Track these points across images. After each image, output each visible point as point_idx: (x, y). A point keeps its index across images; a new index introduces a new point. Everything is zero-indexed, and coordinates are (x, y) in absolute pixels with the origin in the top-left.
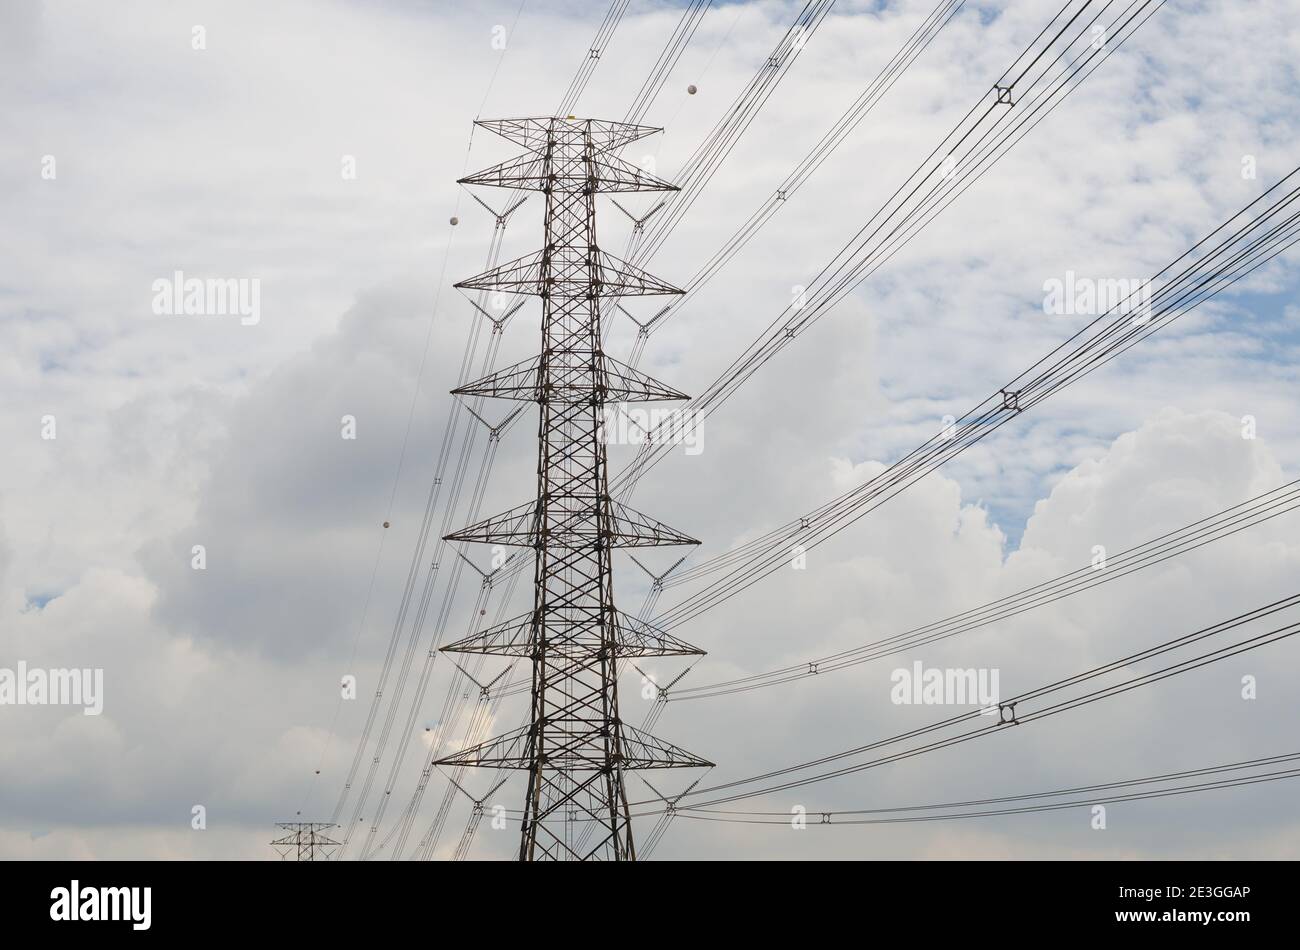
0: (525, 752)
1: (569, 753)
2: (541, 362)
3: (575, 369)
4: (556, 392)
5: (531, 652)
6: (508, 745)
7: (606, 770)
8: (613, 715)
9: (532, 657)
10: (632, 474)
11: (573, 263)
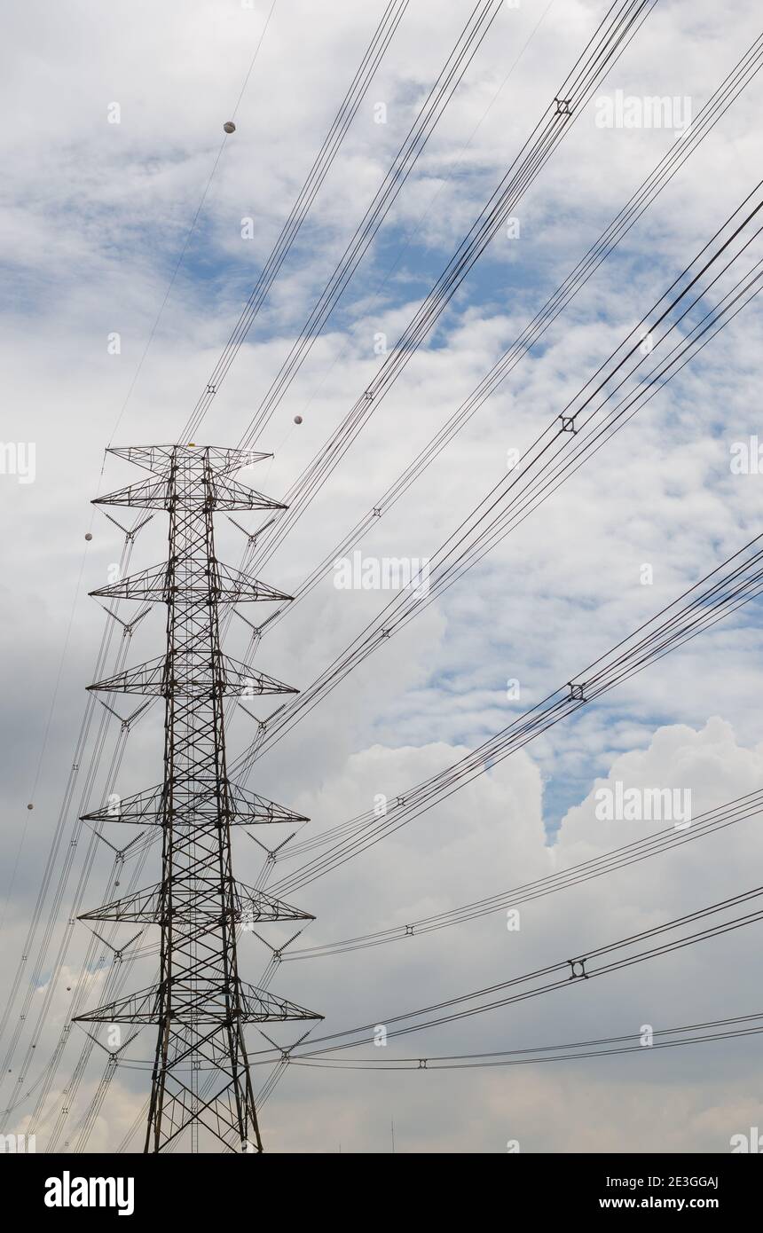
0: (155, 1008)
1: (194, 1009)
2: (167, 661)
3: (197, 667)
4: (180, 688)
5: (160, 919)
6: (140, 1002)
7: (227, 1024)
8: (233, 975)
9: (160, 923)
10: (248, 758)
11: (195, 573)
